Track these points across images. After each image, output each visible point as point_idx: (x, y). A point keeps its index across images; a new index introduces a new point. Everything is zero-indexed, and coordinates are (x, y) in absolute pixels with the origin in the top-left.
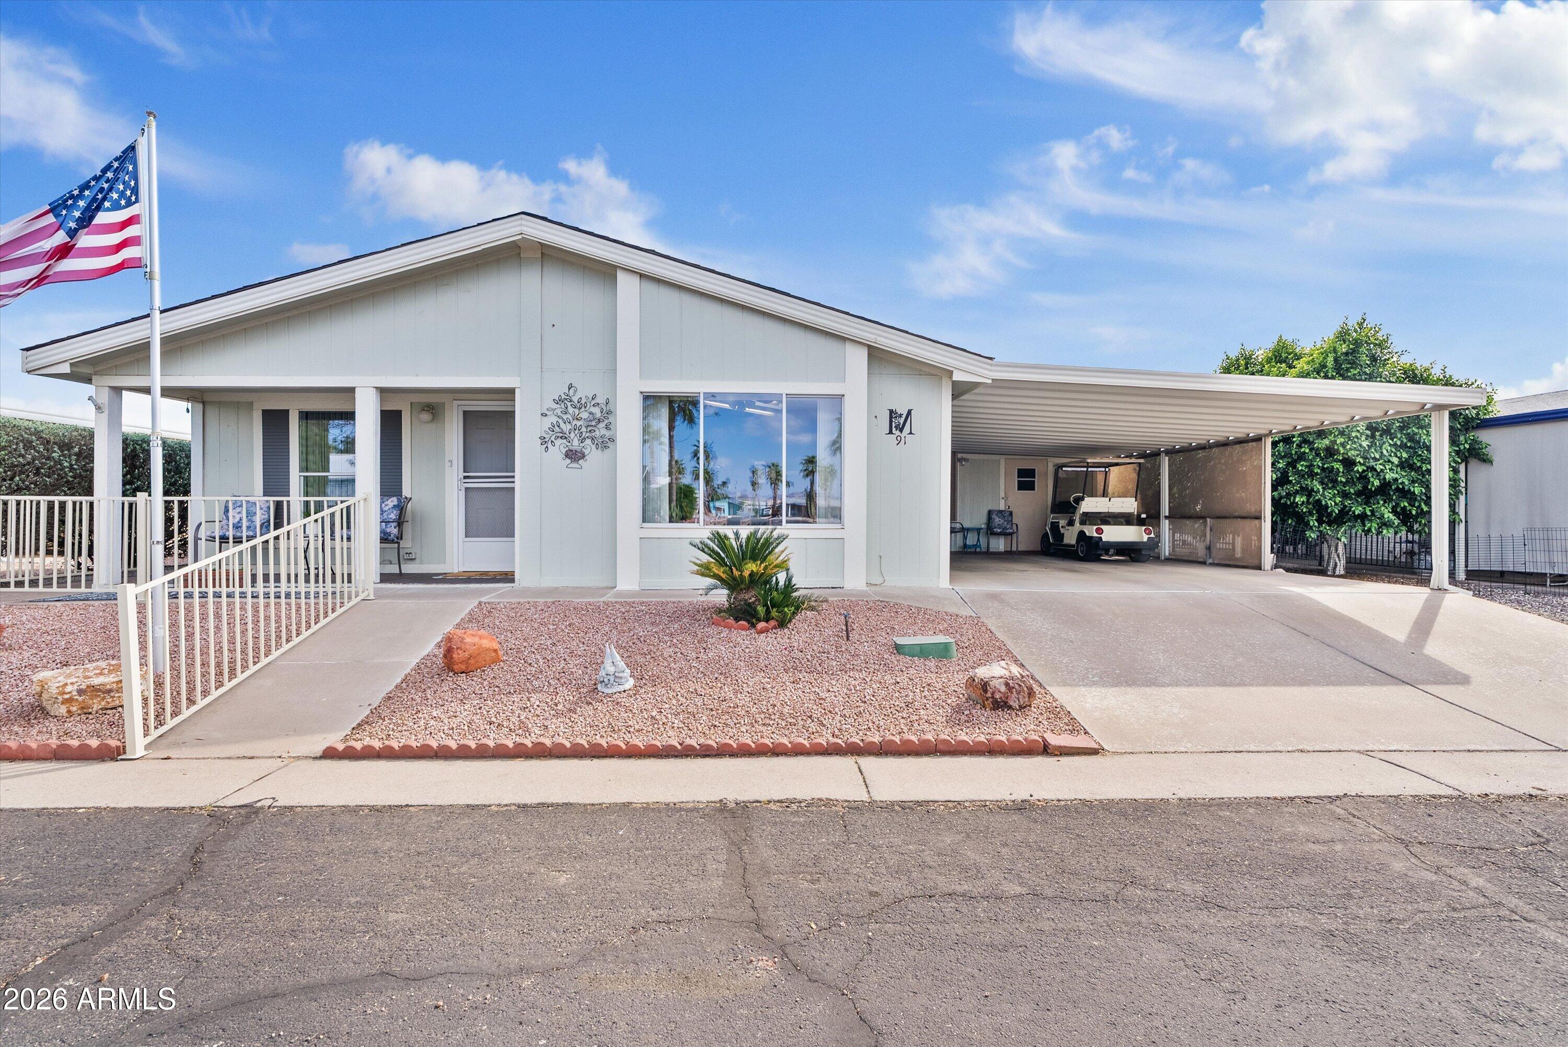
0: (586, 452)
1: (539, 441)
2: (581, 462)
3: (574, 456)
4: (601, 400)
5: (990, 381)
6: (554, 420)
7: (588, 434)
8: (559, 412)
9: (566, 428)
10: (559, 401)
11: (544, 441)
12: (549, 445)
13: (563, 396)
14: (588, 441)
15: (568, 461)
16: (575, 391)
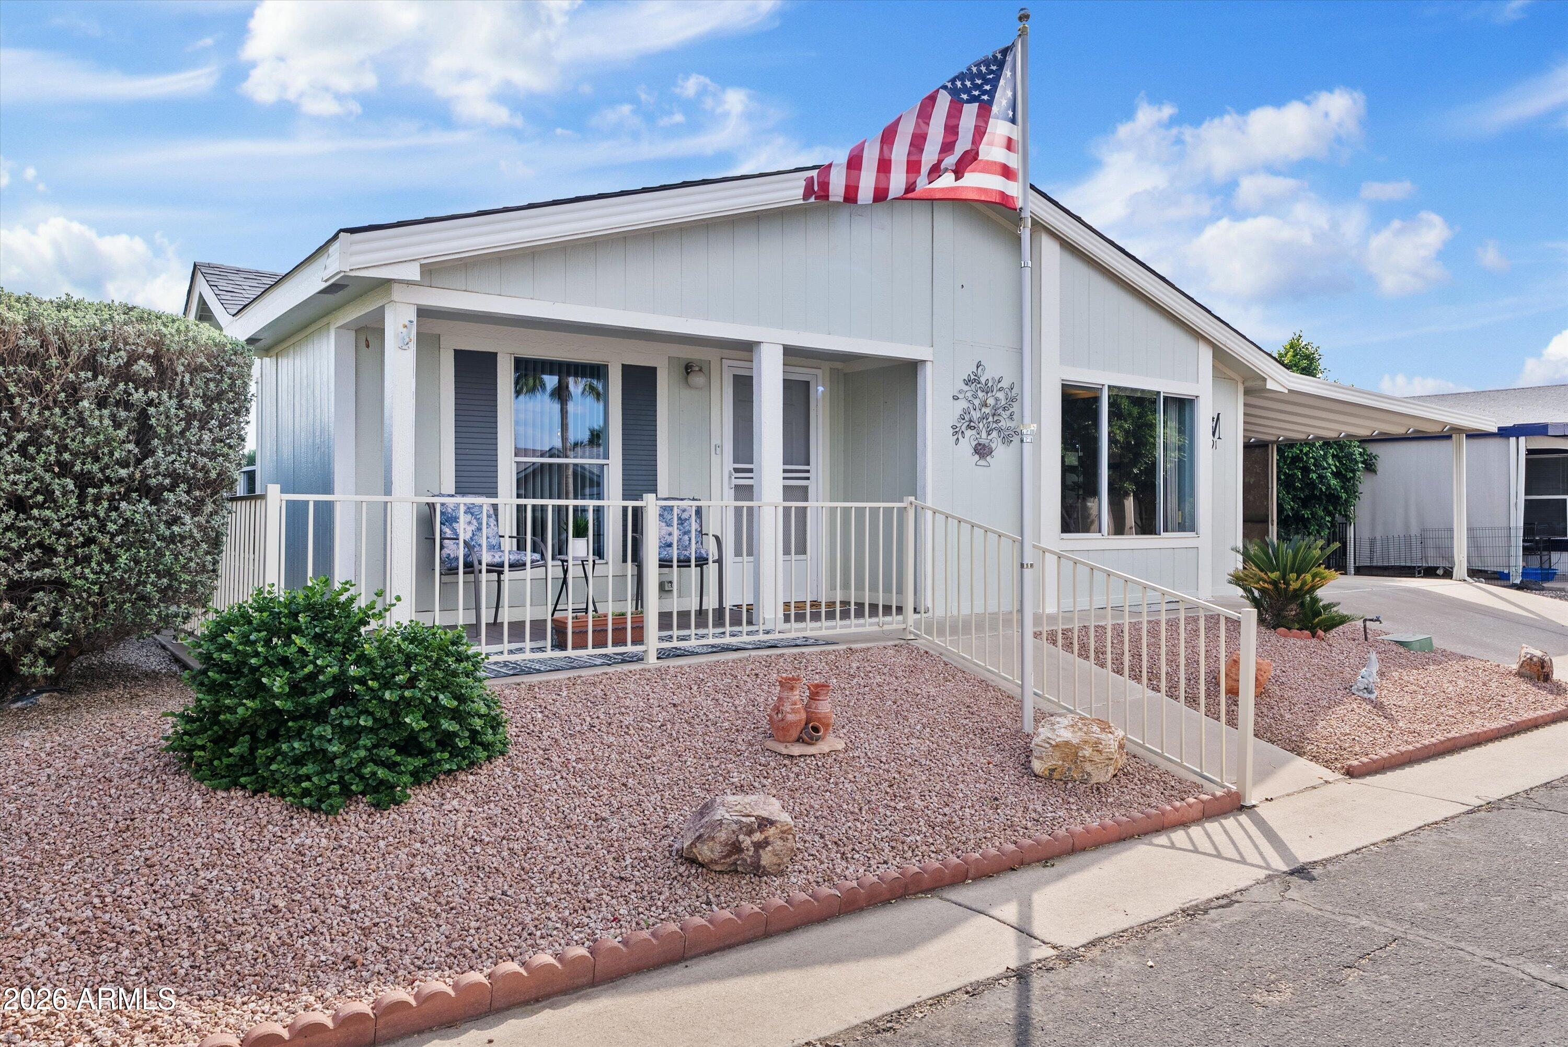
0: (993, 446)
1: (952, 431)
2: (988, 458)
3: (982, 451)
4: (1005, 384)
5: (1286, 391)
6: (965, 404)
7: (995, 425)
8: (969, 394)
9: (976, 415)
10: (967, 382)
11: (956, 431)
12: (960, 437)
13: (973, 377)
14: (995, 434)
15: (977, 457)
16: (983, 370)
